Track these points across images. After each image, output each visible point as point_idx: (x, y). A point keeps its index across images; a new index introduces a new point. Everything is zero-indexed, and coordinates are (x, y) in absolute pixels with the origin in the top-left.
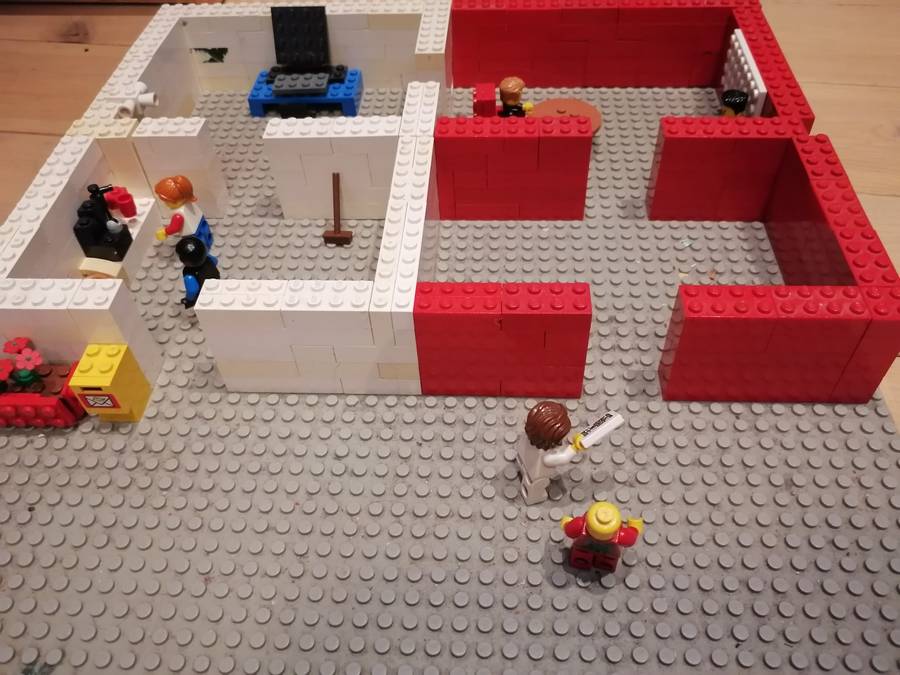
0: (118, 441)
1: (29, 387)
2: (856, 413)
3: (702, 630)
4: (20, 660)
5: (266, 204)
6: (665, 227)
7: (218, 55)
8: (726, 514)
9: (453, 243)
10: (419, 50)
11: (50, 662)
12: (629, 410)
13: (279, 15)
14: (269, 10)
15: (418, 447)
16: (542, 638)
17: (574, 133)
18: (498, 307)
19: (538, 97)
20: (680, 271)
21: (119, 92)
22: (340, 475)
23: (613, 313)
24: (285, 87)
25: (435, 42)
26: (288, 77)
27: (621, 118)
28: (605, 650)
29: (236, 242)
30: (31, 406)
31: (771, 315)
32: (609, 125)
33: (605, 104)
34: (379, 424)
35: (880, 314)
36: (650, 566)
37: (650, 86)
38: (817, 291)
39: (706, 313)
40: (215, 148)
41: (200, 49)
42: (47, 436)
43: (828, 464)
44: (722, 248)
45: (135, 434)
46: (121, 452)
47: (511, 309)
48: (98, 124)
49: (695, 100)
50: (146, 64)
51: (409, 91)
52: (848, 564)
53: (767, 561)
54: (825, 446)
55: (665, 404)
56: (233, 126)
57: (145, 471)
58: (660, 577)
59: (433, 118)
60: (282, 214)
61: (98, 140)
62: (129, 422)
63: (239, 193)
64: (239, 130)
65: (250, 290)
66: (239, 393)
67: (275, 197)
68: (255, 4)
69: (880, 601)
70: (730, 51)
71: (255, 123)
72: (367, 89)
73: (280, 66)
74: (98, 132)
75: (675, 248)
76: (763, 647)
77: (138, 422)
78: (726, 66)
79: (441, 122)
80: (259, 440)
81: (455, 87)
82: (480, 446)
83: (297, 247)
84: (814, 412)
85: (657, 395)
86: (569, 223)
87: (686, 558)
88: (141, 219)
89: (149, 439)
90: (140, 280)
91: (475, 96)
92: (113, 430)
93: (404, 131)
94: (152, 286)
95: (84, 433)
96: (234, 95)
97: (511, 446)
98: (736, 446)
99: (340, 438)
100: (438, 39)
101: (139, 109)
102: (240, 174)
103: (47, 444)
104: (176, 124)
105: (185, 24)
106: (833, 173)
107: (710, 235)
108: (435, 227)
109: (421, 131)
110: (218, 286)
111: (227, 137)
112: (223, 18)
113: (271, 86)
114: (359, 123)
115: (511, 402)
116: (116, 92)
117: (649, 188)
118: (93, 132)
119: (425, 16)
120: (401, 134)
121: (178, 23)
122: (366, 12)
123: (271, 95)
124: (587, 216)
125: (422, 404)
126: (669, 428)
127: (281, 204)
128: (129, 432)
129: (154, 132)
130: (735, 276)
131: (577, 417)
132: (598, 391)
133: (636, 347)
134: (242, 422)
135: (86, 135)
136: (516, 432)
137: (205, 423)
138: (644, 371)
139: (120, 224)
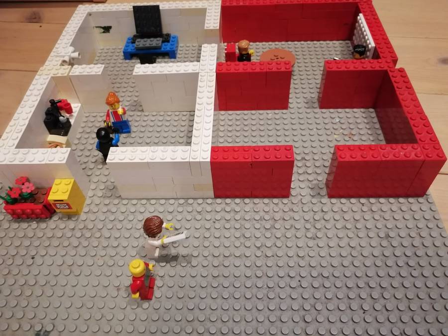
0: (71, 224)
1: (28, 200)
2: (418, 202)
3: (348, 306)
4: (34, 329)
5: (135, 105)
6: (327, 112)
7: (107, 29)
8: (358, 252)
9: (226, 122)
10: (207, 27)
11: (48, 330)
12: (312, 203)
13: (136, 9)
14: (132, 7)
15: (213, 224)
16: (275, 312)
17: (283, 69)
18: (250, 158)
19: (264, 47)
20: (335, 134)
21: (61, 52)
23: (303, 155)
24: (141, 46)
25: (214, 23)
26: (142, 40)
27: (305, 57)
28: (304, 317)
30: (30, 209)
31: (379, 159)
32: (299, 61)
33: (297, 50)
34: (195, 213)
35: (429, 157)
36: (324, 277)
37: (318, 40)
38: (399, 146)
39: (348, 159)
41: (98, 27)
42: (38, 223)
43: (405, 227)
44: (354, 122)
45: (79, 220)
46: (73, 229)
47: (256, 158)
48: (52, 69)
49: (341, 47)
50: (73, 37)
51: (203, 49)
52: (415, 273)
53: (377, 273)
54: (404, 218)
55: (329, 199)
56: (116, 65)
57: (86, 239)
58: (328, 282)
59: (215, 62)
60: (143, 110)
61: (52, 77)
62: (76, 215)
64: (119, 67)
65: (133, 152)
66: (128, 199)
67: (139, 101)
68: (124, 4)
69: (429, 290)
70: (357, 24)
71: (126, 63)
72: (181, 45)
73: (138, 34)
74: (53, 73)
75: (332, 123)
76: (375, 313)
77: (80, 215)
78: (355, 31)
79: (219, 65)
80: (138, 222)
81: (224, 43)
82: (243, 222)
83: (151, 126)
84: (399, 202)
85: (325, 195)
86: (281, 111)
87: (340, 273)
88: (75, 114)
89: (86, 222)
90: (76, 144)
92: (69, 219)
93: (202, 70)
94: (82, 147)
95: (55, 221)
96: (115, 49)
97: (257, 221)
98: (363, 219)
99: (177, 220)
100: (216, 21)
101: (71, 60)
102: (121, 90)
103: (37, 227)
104: (90, 68)
105: (90, 15)
106: (406, 87)
107: (349, 115)
108: (218, 114)
109: (210, 70)
110: (117, 150)
111: (113, 71)
112: (109, 12)
113: (134, 44)
114: (179, 66)
115: (257, 200)
116: (59, 52)
117: (319, 93)
118: (50, 73)
119: (209, 9)
120: (200, 71)
121: (87, 14)
122: (179, 8)
123: (134, 49)
124: (290, 108)
125: (215, 202)
126: (331, 211)
127: (142, 104)
128: (76, 220)
129: (80, 73)
130: (361, 136)
131: (288, 207)
132: (297, 194)
133: (314, 172)
134: (130, 213)
135: (47, 75)
136: (259, 215)
137: (112, 214)
138: (318, 184)
139: (65, 118)
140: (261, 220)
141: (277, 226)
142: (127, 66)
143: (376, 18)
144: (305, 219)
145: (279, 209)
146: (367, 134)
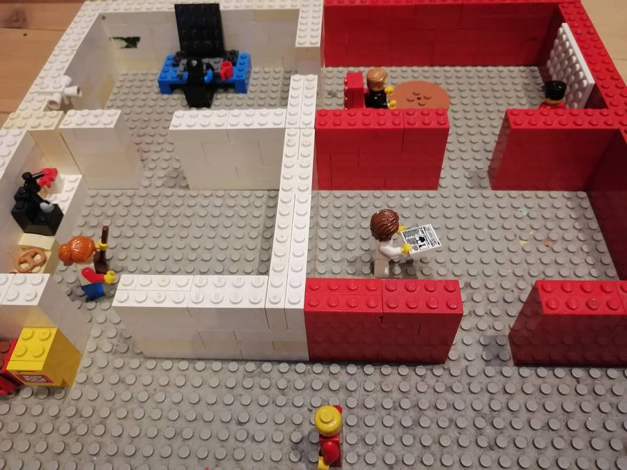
0: (53, 405)
5: (175, 176)
6: (506, 197)
7: (132, 42)
9: (330, 212)
10: (299, 43)
12: (486, 375)
13: (181, 10)
14: (173, 6)
15: (308, 412)
17: (434, 125)
18: (380, 306)
19: (394, 75)
20: (521, 239)
21: (48, 86)
22: (243, 441)
23: (467, 279)
25: (312, 37)
29: (150, 212)
31: (620, 312)
32: (454, 101)
33: (450, 81)
34: (274, 391)
37: (484, 65)
39: (562, 310)
40: (129, 131)
41: (117, 38)
44: (554, 217)
45: (68, 399)
46: (56, 417)
47: (391, 308)
48: (31, 116)
49: (522, 77)
50: (71, 58)
51: (292, 84)
55: (515, 368)
56: (147, 102)
57: (77, 437)
59: (313, 110)
60: (188, 185)
61: (29, 132)
62: (63, 388)
63: (152, 165)
64: (151, 107)
65: (160, 286)
66: (154, 358)
67: (181, 169)
70: (557, 41)
71: (164, 100)
72: (255, 69)
73: (183, 52)
74: (31, 124)
77: (71, 387)
78: (553, 52)
79: (321, 115)
80: (173, 406)
81: (327, 66)
82: (362, 412)
83: (201, 217)
85: (510, 359)
86: (426, 192)
89: (80, 404)
91: (346, 83)
92: (48, 395)
93: (290, 124)
95: (24, 399)
96: (147, 74)
97: (388, 411)
98: (579, 410)
99: (242, 404)
100: (314, 34)
101: (65, 100)
102: (153, 148)
105: (104, 18)
107: (543, 204)
108: (314, 197)
109: (304, 124)
110: (133, 281)
111: (141, 113)
112: (135, 13)
113: (176, 68)
114: (251, 116)
115: (386, 369)
116: (45, 86)
117: (491, 160)
118: (26, 124)
119: (303, 12)
120: (287, 126)
121: (98, 17)
122: (253, 8)
123: (176, 77)
124: (441, 187)
125: (311, 371)
126: (521, 392)
127: (186, 176)
128: (62, 398)
129: (78, 125)
130: (566, 242)
131: (443, 382)
132: (460, 357)
133: (488, 312)
134: (159, 388)
135: (20, 128)
136: (392, 398)
137: (128, 389)
138: (496, 336)
139: (51, 205)
140: (395, 409)
141: (425, 422)
142: (165, 105)
143: (592, 32)
144: (474, 409)
145: (426, 387)
146: (576, 239)
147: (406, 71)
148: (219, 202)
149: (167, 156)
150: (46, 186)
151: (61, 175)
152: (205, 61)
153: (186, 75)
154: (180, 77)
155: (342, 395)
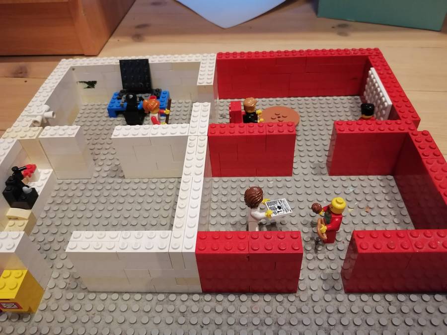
0: (21, 327)
5: (115, 170)
6: (338, 180)
7: (91, 84)
9: (220, 191)
10: (199, 83)
12: (325, 300)
13: (124, 64)
14: (119, 61)
15: (200, 328)
17: (286, 132)
18: (247, 249)
19: (264, 103)
20: (349, 208)
21: (33, 112)
23: (312, 235)
25: (208, 79)
27: (310, 114)
29: (97, 194)
31: (410, 250)
32: (303, 119)
33: (301, 106)
34: (177, 314)
37: (324, 96)
38: (435, 232)
39: (370, 250)
40: (86, 141)
41: (82, 82)
44: (371, 193)
45: (32, 322)
47: (254, 250)
48: (21, 130)
49: (349, 103)
50: (50, 94)
51: (194, 108)
54: (444, 323)
55: (346, 295)
56: (100, 123)
59: (207, 124)
60: (124, 176)
61: (19, 140)
62: (29, 314)
63: (101, 163)
64: (102, 125)
65: (99, 238)
66: (95, 292)
67: (120, 165)
68: (111, 58)
70: (368, 79)
71: (111, 121)
72: (173, 101)
74: (20, 135)
75: (345, 193)
77: (35, 313)
78: (366, 86)
79: (212, 127)
80: (106, 325)
81: (219, 99)
82: (238, 327)
83: (132, 196)
84: (435, 299)
85: (341, 289)
86: (284, 178)
88: (44, 182)
89: (40, 325)
90: (43, 218)
91: (230, 108)
92: (19, 319)
94: (49, 222)
95: (2, 322)
96: (101, 105)
97: (256, 327)
98: (391, 324)
99: (154, 323)
100: (209, 77)
101: (45, 122)
102: (102, 152)
104: (64, 130)
105: (73, 69)
106: (434, 154)
107: (364, 184)
108: (209, 182)
109: (200, 132)
110: (81, 235)
111: (96, 129)
112: (94, 66)
113: (120, 101)
114: (166, 128)
115: (256, 297)
116: (31, 111)
117: (328, 156)
118: (17, 136)
119: (202, 63)
120: (190, 134)
121: (70, 69)
122: (170, 62)
123: (120, 106)
124: (294, 174)
125: (203, 299)
126: (350, 312)
127: (123, 170)
128: (29, 321)
129: (51, 135)
130: (380, 209)
131: (295, 306)
132: (307, 288)
133: (327, 257)
134: (97, 313)
135: (13, 138)
136: (259, 317)
137: (75, 314)
138: (332, 273)
139: (30, 188)
140: (262, 325)
142: (112, 125)
143: (390, 73)
144: (317, 324)
145: (283, 309)
146: (387, 207)
147: (272, 101)
148: (144, 186)
149: (111, 157)
150: (27, 176)
151: (39, 170)
152: (139, 95)
153: (125, 104)
154: (122, 106)
155: (224, 316)
